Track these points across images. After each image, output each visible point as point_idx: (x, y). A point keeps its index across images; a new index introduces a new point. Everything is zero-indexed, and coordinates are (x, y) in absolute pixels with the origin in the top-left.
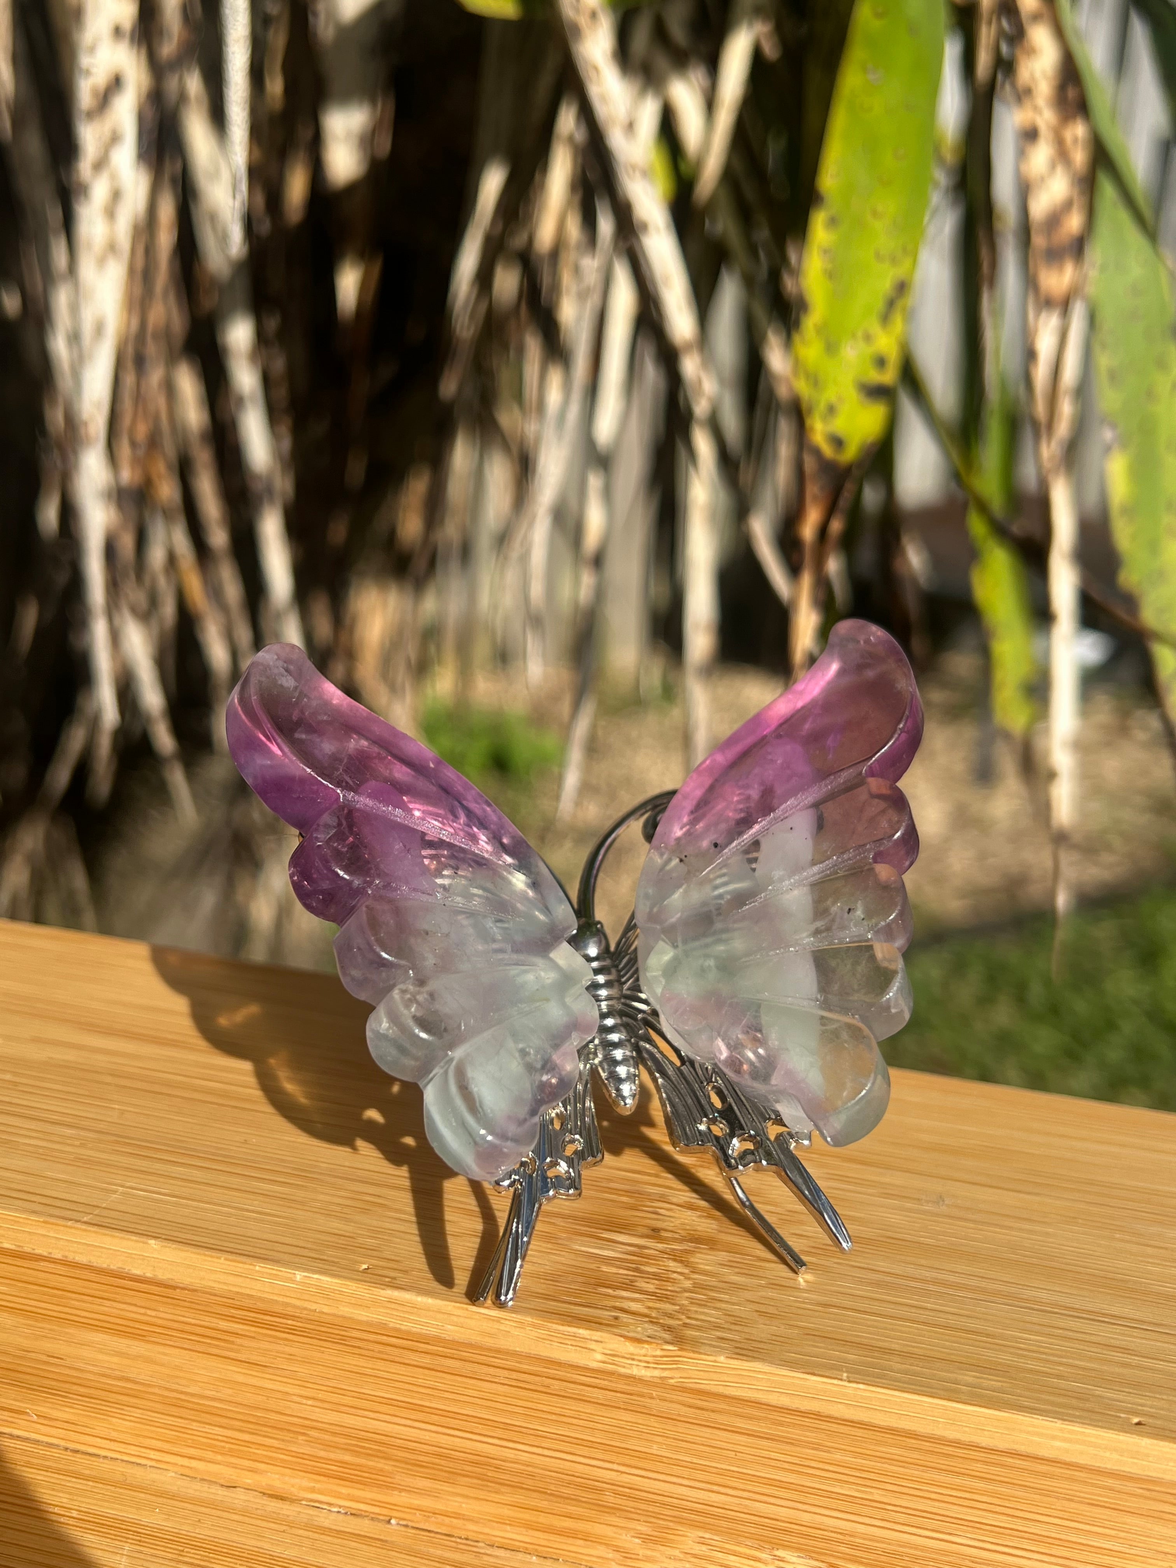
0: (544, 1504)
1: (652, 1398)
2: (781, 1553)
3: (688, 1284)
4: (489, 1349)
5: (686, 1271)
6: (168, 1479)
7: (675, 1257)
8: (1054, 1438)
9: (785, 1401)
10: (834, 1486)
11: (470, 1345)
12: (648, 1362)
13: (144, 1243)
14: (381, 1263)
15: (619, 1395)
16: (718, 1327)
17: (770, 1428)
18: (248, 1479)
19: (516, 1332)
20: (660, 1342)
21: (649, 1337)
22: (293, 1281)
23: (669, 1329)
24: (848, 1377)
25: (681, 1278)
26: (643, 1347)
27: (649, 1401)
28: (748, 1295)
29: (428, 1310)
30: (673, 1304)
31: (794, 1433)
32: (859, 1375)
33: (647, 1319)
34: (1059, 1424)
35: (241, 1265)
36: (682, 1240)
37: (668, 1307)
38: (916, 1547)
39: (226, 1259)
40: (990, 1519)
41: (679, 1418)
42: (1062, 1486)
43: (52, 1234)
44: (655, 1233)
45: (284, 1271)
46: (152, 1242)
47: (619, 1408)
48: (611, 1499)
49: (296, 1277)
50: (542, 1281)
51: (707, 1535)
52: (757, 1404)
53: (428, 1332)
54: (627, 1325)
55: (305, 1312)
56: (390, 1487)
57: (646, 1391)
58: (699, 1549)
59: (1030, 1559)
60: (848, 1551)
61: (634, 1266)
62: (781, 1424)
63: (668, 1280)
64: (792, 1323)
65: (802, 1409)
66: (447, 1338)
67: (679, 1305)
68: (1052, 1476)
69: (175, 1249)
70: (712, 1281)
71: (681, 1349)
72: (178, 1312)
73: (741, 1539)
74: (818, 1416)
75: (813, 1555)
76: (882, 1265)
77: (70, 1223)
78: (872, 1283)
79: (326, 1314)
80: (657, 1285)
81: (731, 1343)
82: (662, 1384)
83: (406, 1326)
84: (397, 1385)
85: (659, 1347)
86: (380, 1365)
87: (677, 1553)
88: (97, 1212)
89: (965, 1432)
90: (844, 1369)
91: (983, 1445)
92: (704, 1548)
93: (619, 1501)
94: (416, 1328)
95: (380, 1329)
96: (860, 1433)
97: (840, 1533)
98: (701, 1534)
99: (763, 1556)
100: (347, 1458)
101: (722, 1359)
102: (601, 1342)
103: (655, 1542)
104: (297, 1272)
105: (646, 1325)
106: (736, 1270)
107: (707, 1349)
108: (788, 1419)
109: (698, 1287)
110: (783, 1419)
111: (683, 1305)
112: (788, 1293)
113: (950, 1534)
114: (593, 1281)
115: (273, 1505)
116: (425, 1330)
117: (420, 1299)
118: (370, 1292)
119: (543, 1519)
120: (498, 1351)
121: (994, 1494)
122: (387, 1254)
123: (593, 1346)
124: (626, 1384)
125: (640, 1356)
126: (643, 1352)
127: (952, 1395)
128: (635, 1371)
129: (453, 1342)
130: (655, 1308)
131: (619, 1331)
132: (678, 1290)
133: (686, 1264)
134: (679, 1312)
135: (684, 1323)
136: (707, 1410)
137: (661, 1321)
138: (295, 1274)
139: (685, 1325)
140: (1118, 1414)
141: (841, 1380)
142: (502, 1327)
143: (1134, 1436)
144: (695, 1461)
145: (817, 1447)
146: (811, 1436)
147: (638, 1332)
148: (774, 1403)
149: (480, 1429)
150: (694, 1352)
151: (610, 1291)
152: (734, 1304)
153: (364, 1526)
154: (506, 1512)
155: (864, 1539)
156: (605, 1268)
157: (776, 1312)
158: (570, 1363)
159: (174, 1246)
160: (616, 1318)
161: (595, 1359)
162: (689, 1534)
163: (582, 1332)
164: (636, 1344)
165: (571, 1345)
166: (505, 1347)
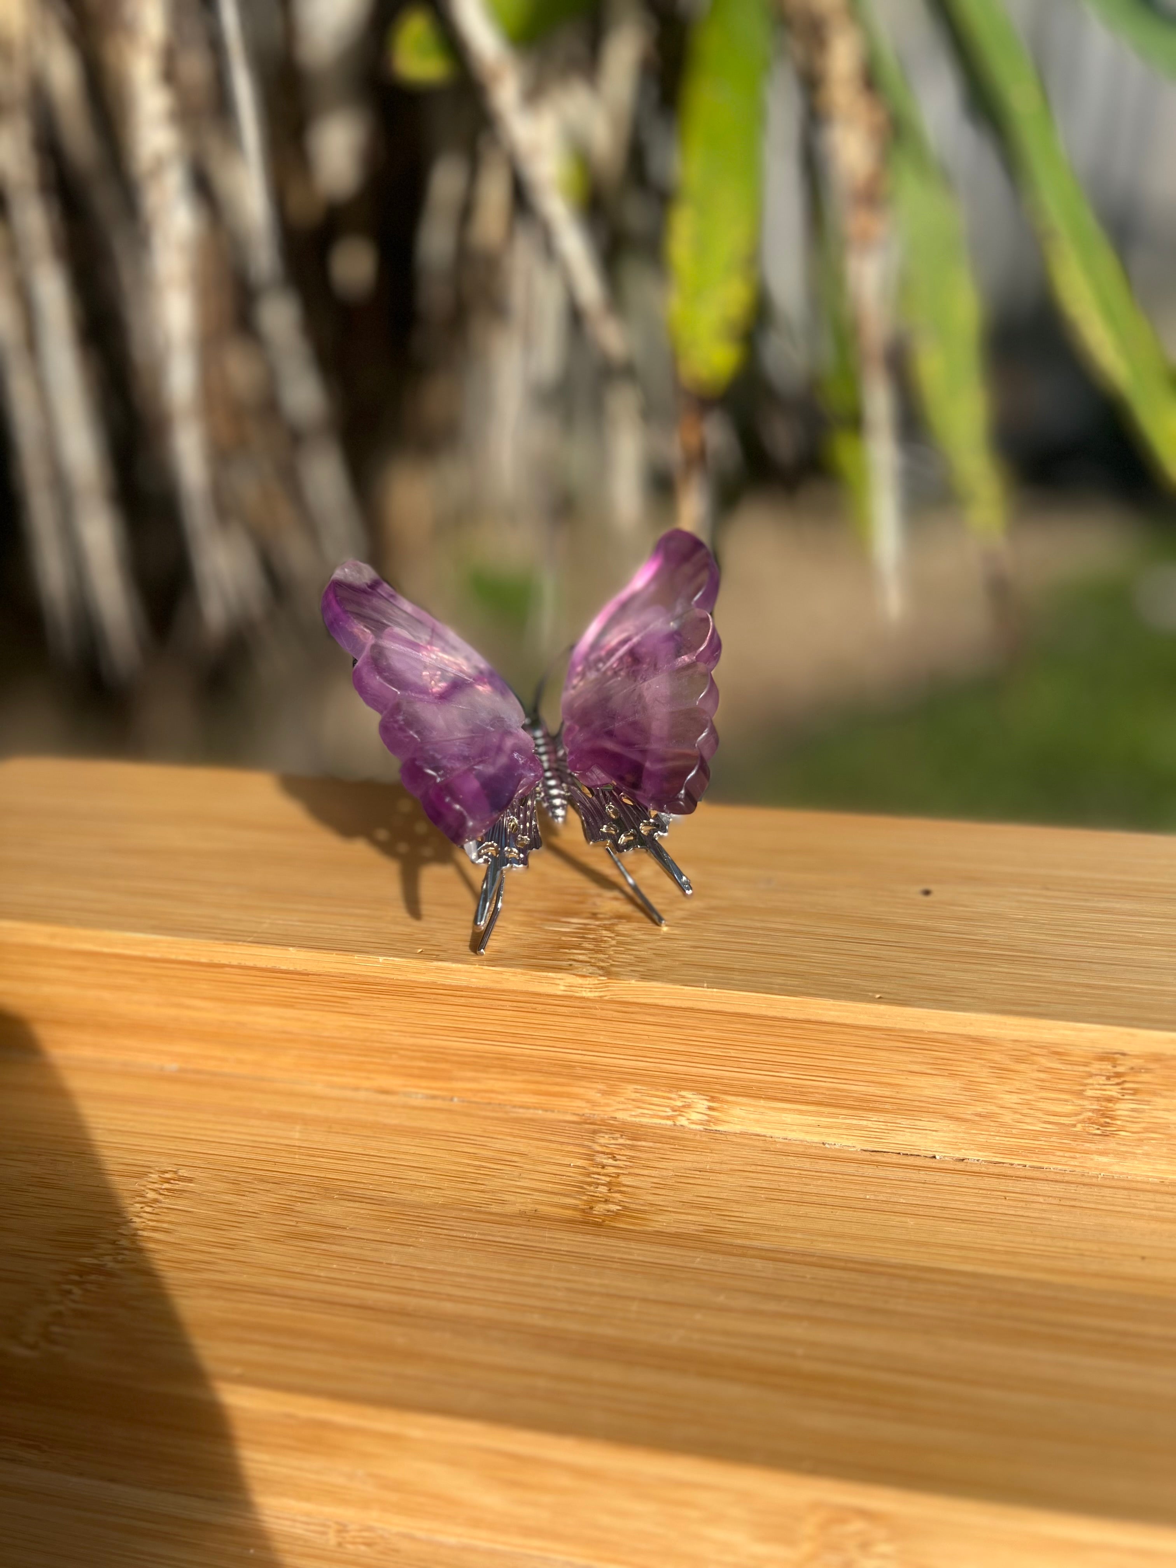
0: (541, 1079)
1: (596, 1009)
2: (683, 1093)
3: (614, 942)
4: (499, 990)
5: (612, 935)
6: (318, 1089)
7: (607, 928)
8: (830, 1010)
9: (673, 1003)
10: (708, 1050)
11: (487, 989)
12: (591, 988)
13: (286, 950)
14: (430, 948)
15: (576, 1009)
16: (631, 965)
17: (666, 1020)
18: (367, 1084)
19: (512, 979)
20: (596, 976)
21: (590, 973)
22: (378, 963)
23: (601, 968)
24: (707, 986)
25: (609, 939)
26: (587, 980)
27: (594, 1011)
28: (649, 945)
29: (460, 971)
30: (604, 954)
31: (681, 1021)
32: (713, 984)
33: (589, 964)
34: (832, 1002)
35: (346, 957)
36: (609, 919)
37: (602, 956)
38: (760, 1082)
39: (336, 954)
40: (800, 1061)
41: (613, 1019)
42: (838, 1037)
43: (230, 951)
44: (594, 916)
45: (373, 958)
46: (291, 949)
47: (578, 1017)
48: (581, 1072)
49: (379, 961)
50: (526, 949)
51: (639, 1087)
52: (656, 1006)
53: (461, 984)
54: (577, 968)
55: (388, 980)
56: (451, 1079)
57: (592, 1005)
58: (634, 1096)
59: (825, 1082)
60: (721, 1088)
61: (581, 935)
62: (672, 1017)
63: (602, 941)
64: (675, 959)
65: (683, 1006)
66: (473, 987)
67: (608, 955)
68: (832, 1032)
69: (305, 951)
70: (629, 940)
71: (609, 979)
72: (312, 989)
73: (658, 1087)
74: (692, 1010)
75: (701, 1092)
76: (731, 921)
77: (240, 943)
78: (723, 932)
79: (400, 980)
80: (596, 945)
81: (638, 973)
82: (600, 1000)
83: (448, 982)
84: (447, 1017)
85: (596, 978)
86: (435, 1007)
87: (622, 1099)
88: (255, 935)
89: (778, 1012)
90: (705, 982)
91: (790, 1018)
92: (638, 1095)
93: (584, 1072)
94: (454, 983)
95: (433, 985)
96: (719, 1017)
97: (716, 1078)
98: (636, 1087)
99: (673, 1096)
100: (423, 1064)
101: (633, 982)
102: (562, 979)
103: (609, 1095)
104: (380, 957)
105: (588, 967)
106: (643, 932)
107: (625, 978)
108: (676, 1013)
109: (620, 943)
110: (673, 1014)
111: (610, 954)
112: (673, 942)
113: (778, 1072)
114: (556, 946)
115: (383, 1098)
116: (459, 983)
117: (454, 966)
118: (424, 964)
119: (544, 1088)
120: (504, 991)
121: (800, 1046)
122: (433, 943)
123: (558, 982)
124: (580, 1002)
125: (586, 985)
126: (587, 982)
127: (769, 990)
128: (584, 994)
129: (477, 988)
130: (594, 958)
131: (572, 972)
132: (608, 946)
133: (613, 931)
134: (608, 958)
135: (611, 964)
136: (629, 1013)
137: (597, 964)
138: (378, 958)
139: (612, 965)
140: (867, 994)
141: (703, 987)
142: (504, 977)
143: (876, 1004)
144: (626, 1043)
145: (694, 1028)
146: (690, 1022)
147: (583, 972)
148: (666, 1004)
149: (499, 1038)
150: (617, 979)
151: (567, 951)
152: (640, 951)
153: (438, 1103)
154: (521, 1086)
155: (729, 1080)
156: (563, 938)
157: (666, 954)
158: (546, 993)
159: (305, 950)
160: (571, 965)
161: (560, 990)
162: (628, 1088)
163: (551, 974)
164: (583, 978)
165: (546, 983)
166: (508, 988)
